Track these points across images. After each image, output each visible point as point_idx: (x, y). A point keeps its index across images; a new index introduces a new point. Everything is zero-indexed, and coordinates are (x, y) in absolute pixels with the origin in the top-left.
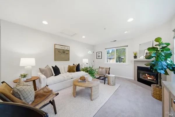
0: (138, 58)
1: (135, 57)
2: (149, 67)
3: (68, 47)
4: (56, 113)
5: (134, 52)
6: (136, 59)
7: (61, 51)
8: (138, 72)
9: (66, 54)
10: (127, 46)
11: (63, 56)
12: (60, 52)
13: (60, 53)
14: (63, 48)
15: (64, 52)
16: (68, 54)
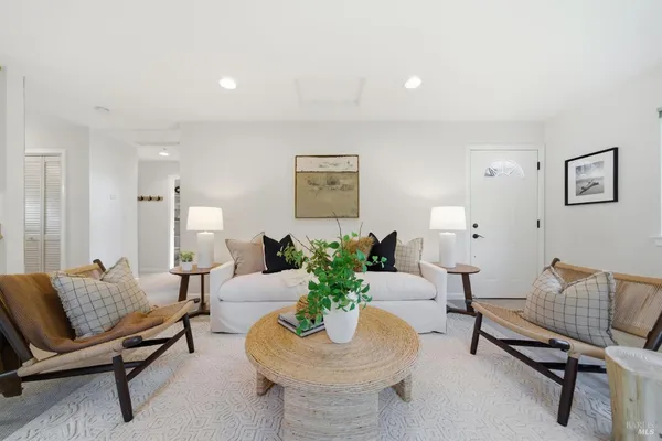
3: (353, 161)
7: (322, 180)
9: (342, 189)
11: (329, 197)
12: (314, 184)
13: (316, 188)
14: (330, 166)
15: (333, 183)
16: (353, 188)
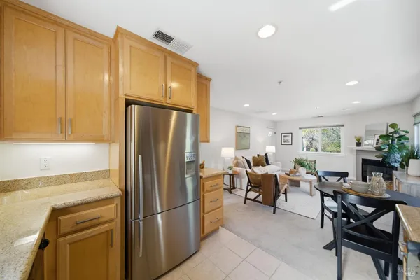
0: (364, 147)
1: (359, 144)
2: (381, 159)
4: (286, 201)
5: (356, 137)
6: (359, 148)
7: (243, 135)
8: (364, 169)
9: (247, 139)
10: (343, 126)
12: (241, 137)
13: (241, 139)
14: (244, 130)
15: (245, 137)
16: (249, 139)
